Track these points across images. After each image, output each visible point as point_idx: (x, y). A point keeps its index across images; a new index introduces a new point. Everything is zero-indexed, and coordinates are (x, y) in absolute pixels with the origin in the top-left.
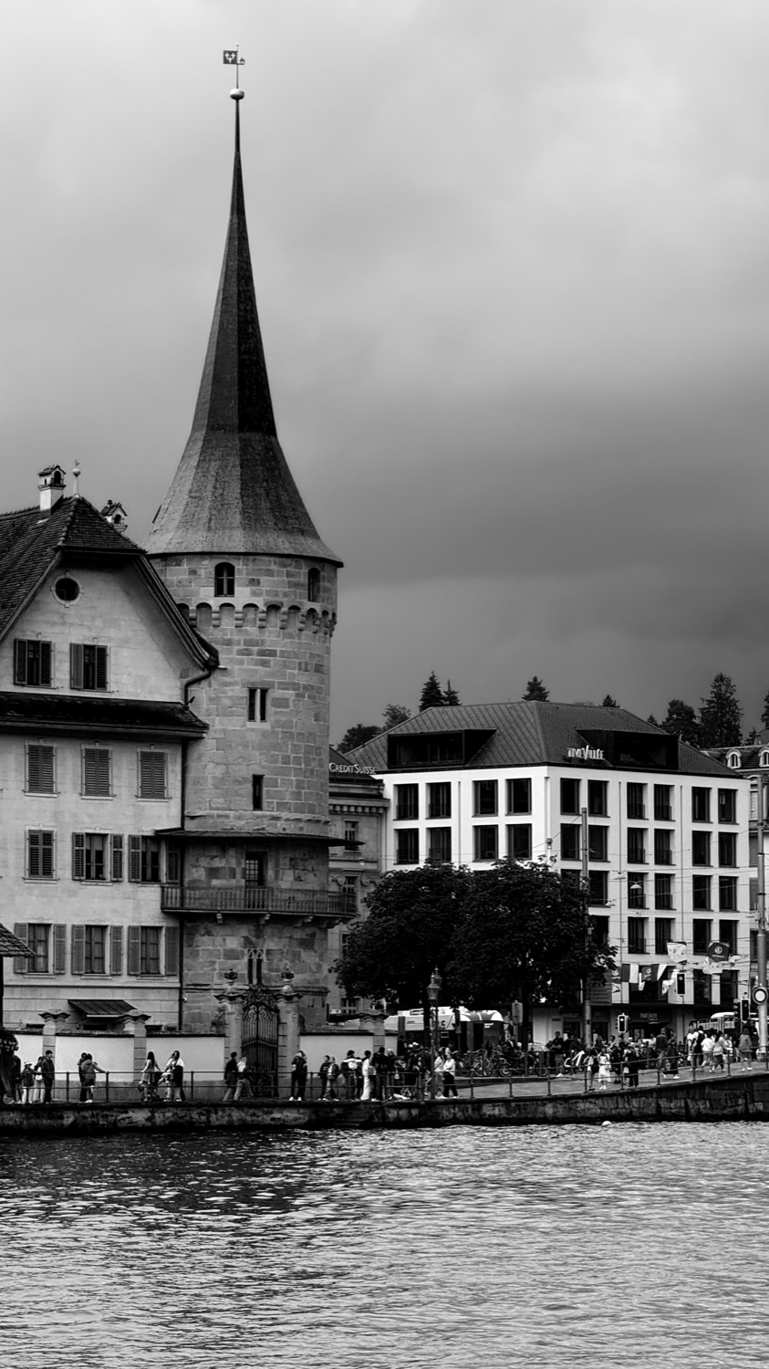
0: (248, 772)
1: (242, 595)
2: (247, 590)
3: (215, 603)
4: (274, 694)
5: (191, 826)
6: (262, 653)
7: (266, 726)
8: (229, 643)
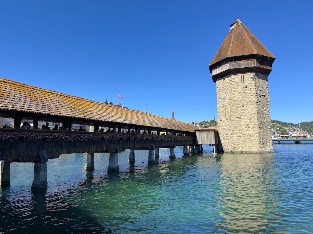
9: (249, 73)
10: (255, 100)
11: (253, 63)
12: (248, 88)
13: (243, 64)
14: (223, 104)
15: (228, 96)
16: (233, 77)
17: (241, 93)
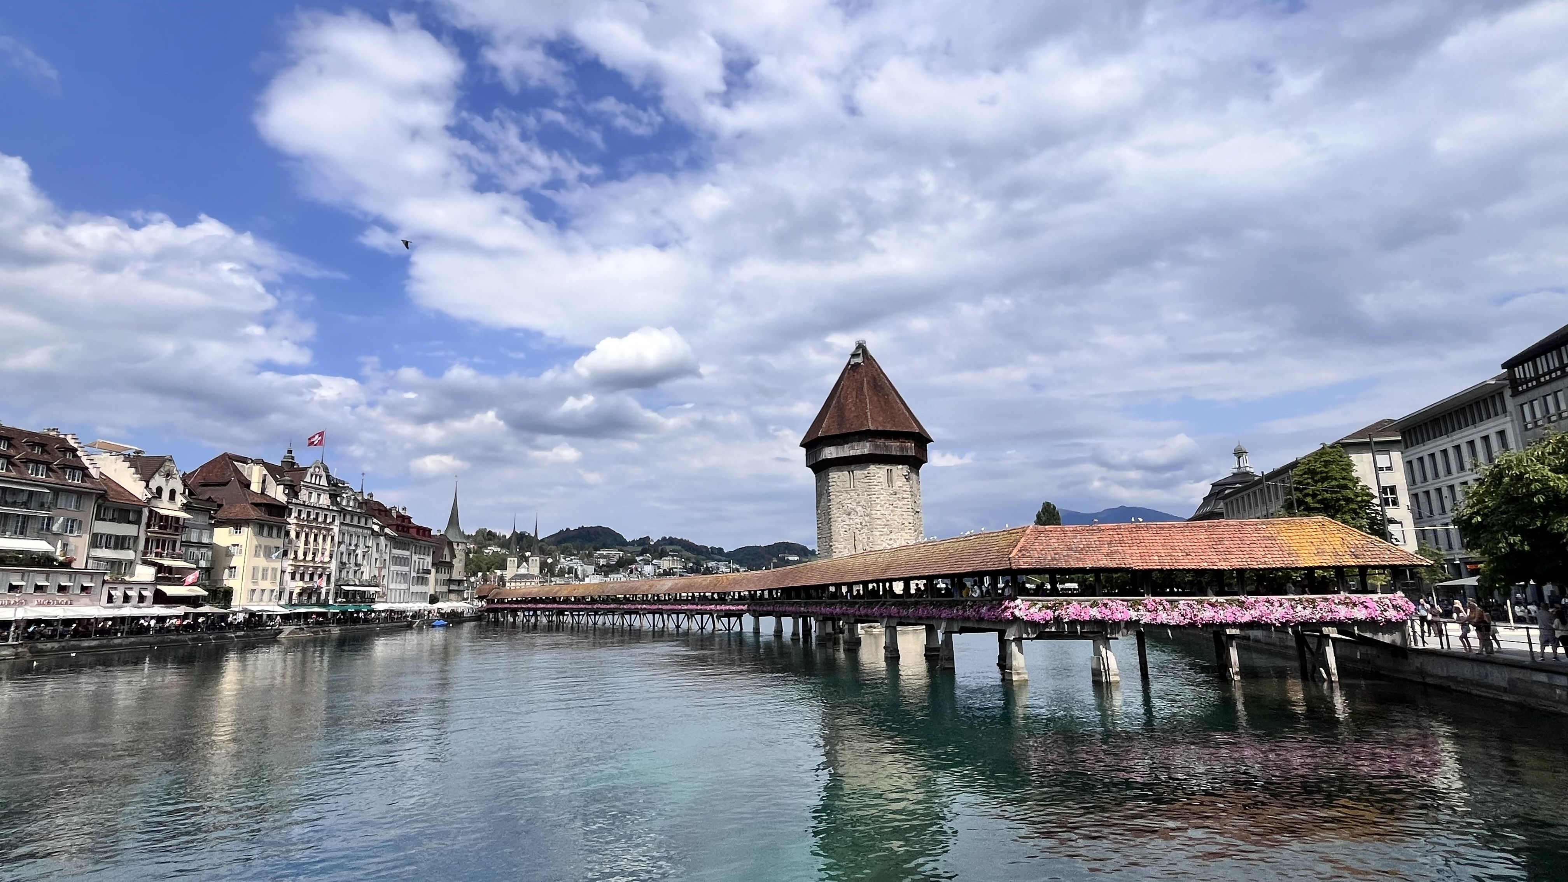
0: (459, 571)
5: (452, 578)
9: (900, 467)
10: (911, 521)
11: (910, 449)
12: (898, 496)
13: (894, 447)
14: (847, 523)
15: (860, 508)
16: (872, 468)
17: (887, 505)
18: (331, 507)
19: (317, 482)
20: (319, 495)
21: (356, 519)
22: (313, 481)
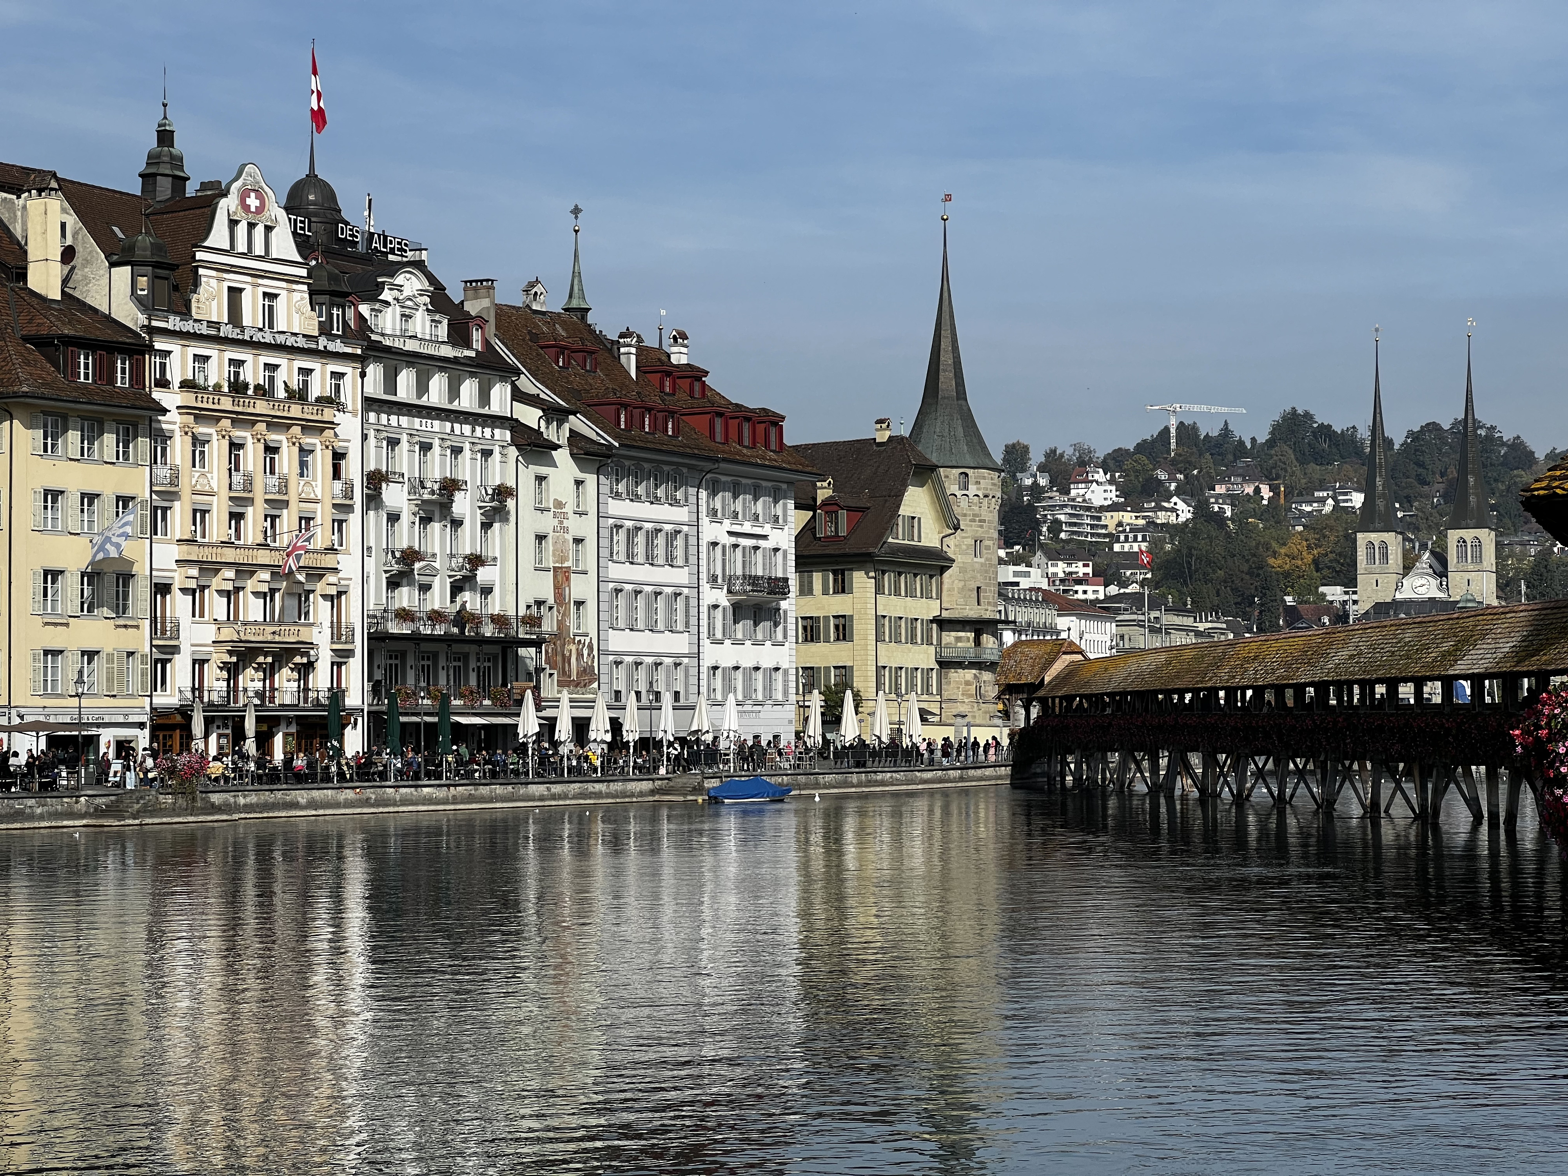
0: (974, 586)
1: (972, 490)
2: (975, 487)
3: (959, 493)
4: (986, 543)
5: (945, 614)
6: (980, 521)
7: (982, 560)
8: (965, 515)
18: (323, 342)
19: (259, 250)
20: (271, 296)
21: (438, 384)
22: (242, 247)
